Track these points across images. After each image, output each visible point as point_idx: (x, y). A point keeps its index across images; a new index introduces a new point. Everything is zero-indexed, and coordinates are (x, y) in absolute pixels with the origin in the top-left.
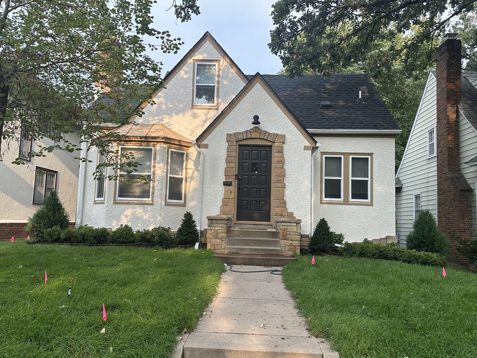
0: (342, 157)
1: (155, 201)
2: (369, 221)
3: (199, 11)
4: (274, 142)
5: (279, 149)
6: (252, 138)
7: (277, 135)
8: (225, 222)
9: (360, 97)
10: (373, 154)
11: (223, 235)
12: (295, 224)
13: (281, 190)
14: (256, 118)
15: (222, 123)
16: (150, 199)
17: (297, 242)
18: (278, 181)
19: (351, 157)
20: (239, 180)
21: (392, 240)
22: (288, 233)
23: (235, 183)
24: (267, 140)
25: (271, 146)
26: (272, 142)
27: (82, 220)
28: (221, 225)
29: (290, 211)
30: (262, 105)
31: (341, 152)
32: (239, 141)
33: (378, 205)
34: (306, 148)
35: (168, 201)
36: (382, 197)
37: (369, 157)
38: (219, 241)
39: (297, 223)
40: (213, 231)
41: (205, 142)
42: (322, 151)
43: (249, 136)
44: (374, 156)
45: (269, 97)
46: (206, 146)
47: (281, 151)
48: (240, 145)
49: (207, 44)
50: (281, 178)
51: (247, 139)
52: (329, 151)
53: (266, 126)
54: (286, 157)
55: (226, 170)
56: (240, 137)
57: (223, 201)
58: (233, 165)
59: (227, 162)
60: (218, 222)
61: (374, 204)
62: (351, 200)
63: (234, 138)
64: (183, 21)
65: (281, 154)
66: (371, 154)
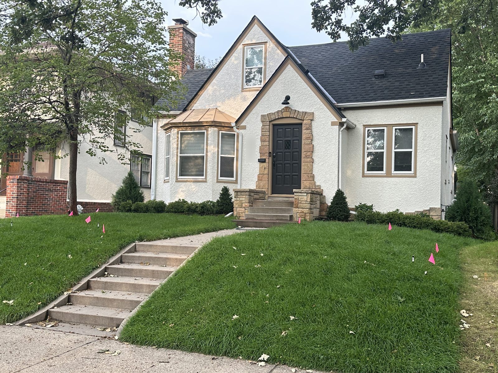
0: (385, 128)
1: (208, 179)
2: (412, 193)
3: (221, 15)
4: (303, 120)
5: (308, 126)
6: (283, 118)
7: (306, 113)
8: (248, 193)
9: (422, 61)
10: (418, 124)
11: (246, 204)
12: (305, 194)
13: (309, 165)
14: (288, 98)
15: (258, 106)
16: (204, 177)
17: (307, 210)
18: (306, 157)
19: (394, 128)
20: (274, 157)
21: (436, 211)
22: (300, 202)
23: (269, 160)
24: (296, 118)
25: (301, 124)
26: (301, 120)
27: (155, 197)
28: (244, 196)
29: (317, 184)
30: (293, 85)
31: (384, 124)
32: (272, 121)
33: (421, 176)
34: (333, 124)
35: (220, 178)
36: (426, 168)
37: (413, 127)
38: (243, 209)
39: (307, 193)
40: (238, 202)
41: (243, 124)
42: (365, 124)
43: (281, 116)
44: (419, 127)
45: (300, 78)
46: (244, 128)
47: (310, 128)
48: (274, 125)
49: (256, 28)
50: (309, 154)
51: (278, 119)
52: (372, 124)
53: (297, 105)
54: (314, 134)
55: (261, 149)
56: (273, 117)
57: (259, 177)
58: (267, 143)
59: (262, 141)
60: (242, 193)
61: (417, 176)
62: (393, 172)
63: (268, 119)
64: (210, 25)
65: (309, 131)
66: (416, 124)
